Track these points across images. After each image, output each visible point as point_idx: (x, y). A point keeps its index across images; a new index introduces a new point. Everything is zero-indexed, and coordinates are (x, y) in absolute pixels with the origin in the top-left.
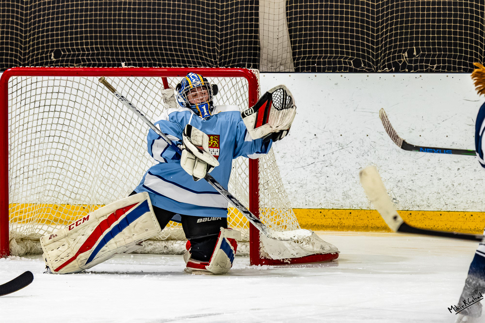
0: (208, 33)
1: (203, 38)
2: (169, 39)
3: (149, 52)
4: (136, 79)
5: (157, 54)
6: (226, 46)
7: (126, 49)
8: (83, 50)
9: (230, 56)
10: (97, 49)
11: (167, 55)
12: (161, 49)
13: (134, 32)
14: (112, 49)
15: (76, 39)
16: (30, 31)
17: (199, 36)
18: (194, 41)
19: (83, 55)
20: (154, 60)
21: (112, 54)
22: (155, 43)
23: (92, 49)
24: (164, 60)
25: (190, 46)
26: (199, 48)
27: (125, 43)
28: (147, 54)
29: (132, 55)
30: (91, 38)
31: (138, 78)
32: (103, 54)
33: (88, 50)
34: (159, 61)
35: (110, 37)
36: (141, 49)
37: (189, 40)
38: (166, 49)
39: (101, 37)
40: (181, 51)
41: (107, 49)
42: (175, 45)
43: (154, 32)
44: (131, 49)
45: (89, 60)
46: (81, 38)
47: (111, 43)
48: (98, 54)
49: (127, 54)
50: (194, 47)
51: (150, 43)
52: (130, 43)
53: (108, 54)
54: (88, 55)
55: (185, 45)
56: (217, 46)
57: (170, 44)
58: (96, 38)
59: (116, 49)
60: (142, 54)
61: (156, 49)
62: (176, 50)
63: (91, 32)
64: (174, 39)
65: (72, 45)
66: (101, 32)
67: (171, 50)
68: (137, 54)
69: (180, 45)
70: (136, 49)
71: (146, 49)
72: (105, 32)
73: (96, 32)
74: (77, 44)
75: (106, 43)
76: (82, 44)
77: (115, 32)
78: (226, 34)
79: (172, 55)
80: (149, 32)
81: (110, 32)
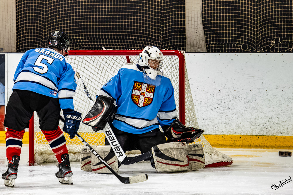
0: (155, 29)
1: (152, 32)
2: (131, 32)
3: (119, 40)
4: (109, 57)
5: (124, 42)
6: (166, 37)
7: (105, 39)
8: (79, 39)
9: (168, 43)
10: (88, 39)
11: (130, 42)
12: (126, 39)
13: (110, 28)
14: (97, 39)
15: (76, 33)
16: (48, 28)
17: (149, 31)
18: (146, 34)
19: (80, 42)
20: (122, 45)
21: (97, 42)
22: (123, 35)
23: (85, 39)
24: (128, 46)
25: (144, 37)
26: (150, 38)
27: (105, 35)
28: (118, 42)
29: (109, 42)
30: (84, 32)
31: (111, 56)
32: (91, 42)
33: (82, 39)
34: (126, 46)
35: (96, 32)
36: (114, 39)
37: (143, 34)
38: (129, 39)
39: (90, 32)
40: (138, 40)
41: (94, 39)
42: (135, 36)
43: (122, 29)
44: (108, 38)
45: (83, 45)
46: (79, 32)
47: (96, 35)
48: (88, 42)
49: (106, 42)
50: (147, 37)
51: (120, 35)
52: (108, 35)
53: (94, 42)
54: (83, 42)
55: (141, 37)
56: (160, 37)
57: (132, 36)
58: (87, 32)
59: (99, 39)
60: (115, 42)
61: (123, 39)
62: (135, 39)
63: (84, 28)
64: (134, 33)
65: (73, 36)
66: (90, 28)
67: (132, 39)
68: (112, 42)
69: (138, 36)
70: (111, 39)
71: (117, 39)
72: (93, 28)
73: (87, 28)
74: (76, 36)
75: (93, 35)
76: (79, 36)
77: (99, 28)
78: (166, 30)
79: (133, 42)
80: (119, 29)
81: (96, 28)
